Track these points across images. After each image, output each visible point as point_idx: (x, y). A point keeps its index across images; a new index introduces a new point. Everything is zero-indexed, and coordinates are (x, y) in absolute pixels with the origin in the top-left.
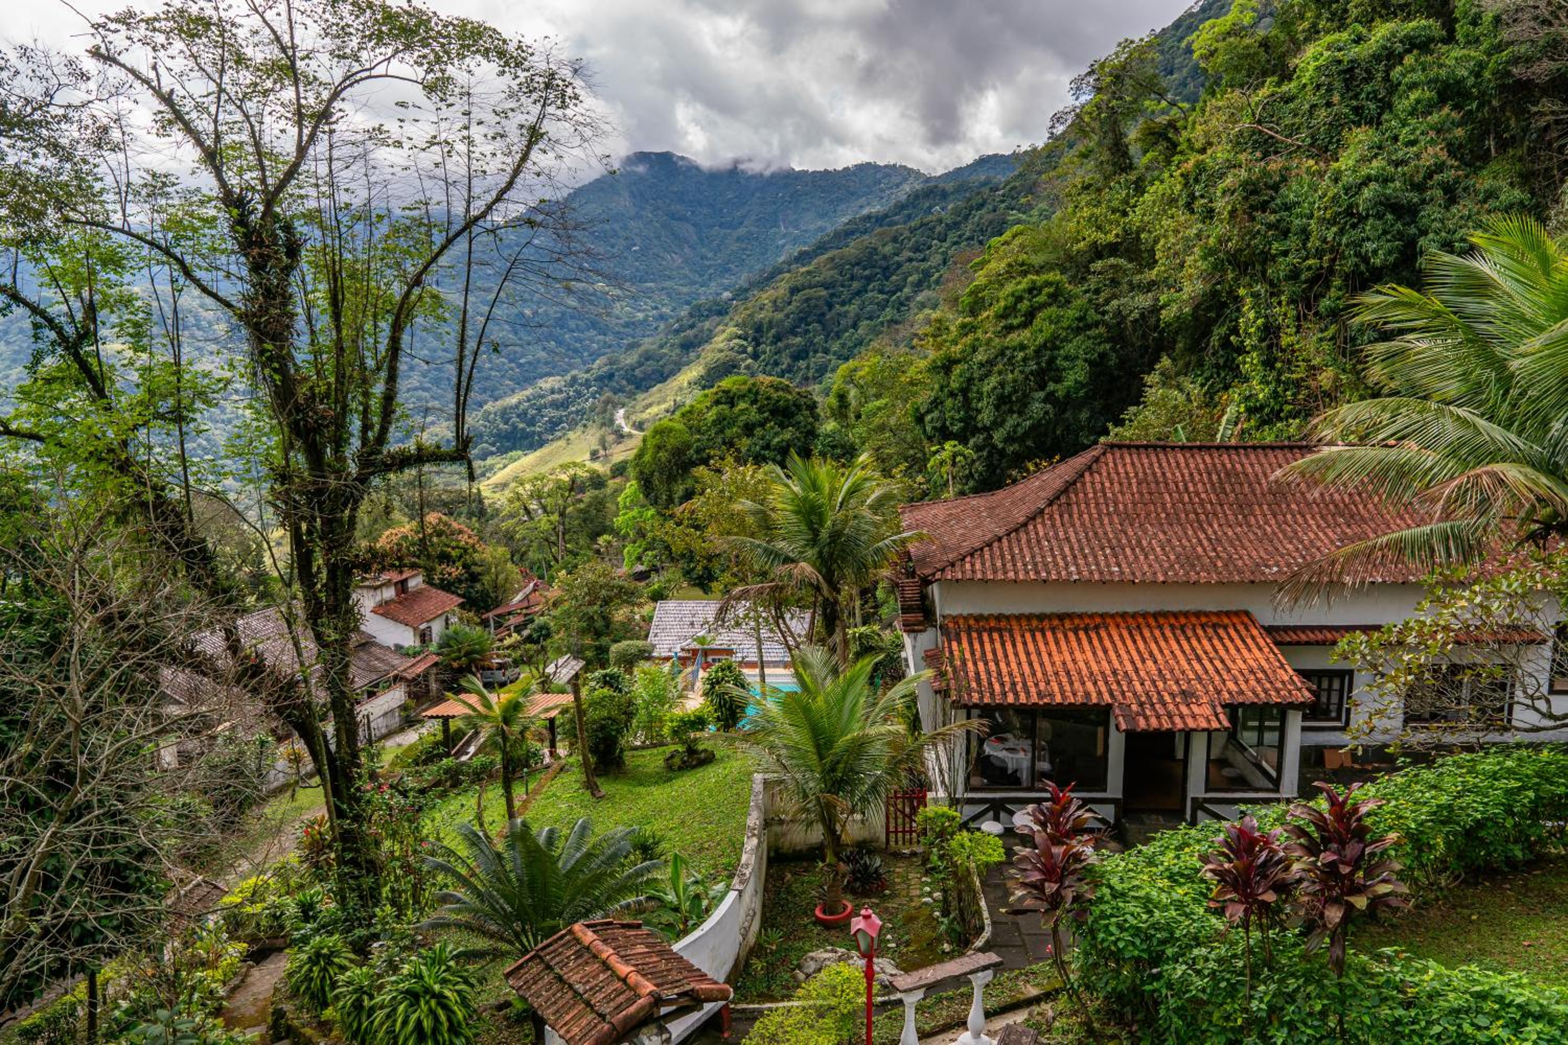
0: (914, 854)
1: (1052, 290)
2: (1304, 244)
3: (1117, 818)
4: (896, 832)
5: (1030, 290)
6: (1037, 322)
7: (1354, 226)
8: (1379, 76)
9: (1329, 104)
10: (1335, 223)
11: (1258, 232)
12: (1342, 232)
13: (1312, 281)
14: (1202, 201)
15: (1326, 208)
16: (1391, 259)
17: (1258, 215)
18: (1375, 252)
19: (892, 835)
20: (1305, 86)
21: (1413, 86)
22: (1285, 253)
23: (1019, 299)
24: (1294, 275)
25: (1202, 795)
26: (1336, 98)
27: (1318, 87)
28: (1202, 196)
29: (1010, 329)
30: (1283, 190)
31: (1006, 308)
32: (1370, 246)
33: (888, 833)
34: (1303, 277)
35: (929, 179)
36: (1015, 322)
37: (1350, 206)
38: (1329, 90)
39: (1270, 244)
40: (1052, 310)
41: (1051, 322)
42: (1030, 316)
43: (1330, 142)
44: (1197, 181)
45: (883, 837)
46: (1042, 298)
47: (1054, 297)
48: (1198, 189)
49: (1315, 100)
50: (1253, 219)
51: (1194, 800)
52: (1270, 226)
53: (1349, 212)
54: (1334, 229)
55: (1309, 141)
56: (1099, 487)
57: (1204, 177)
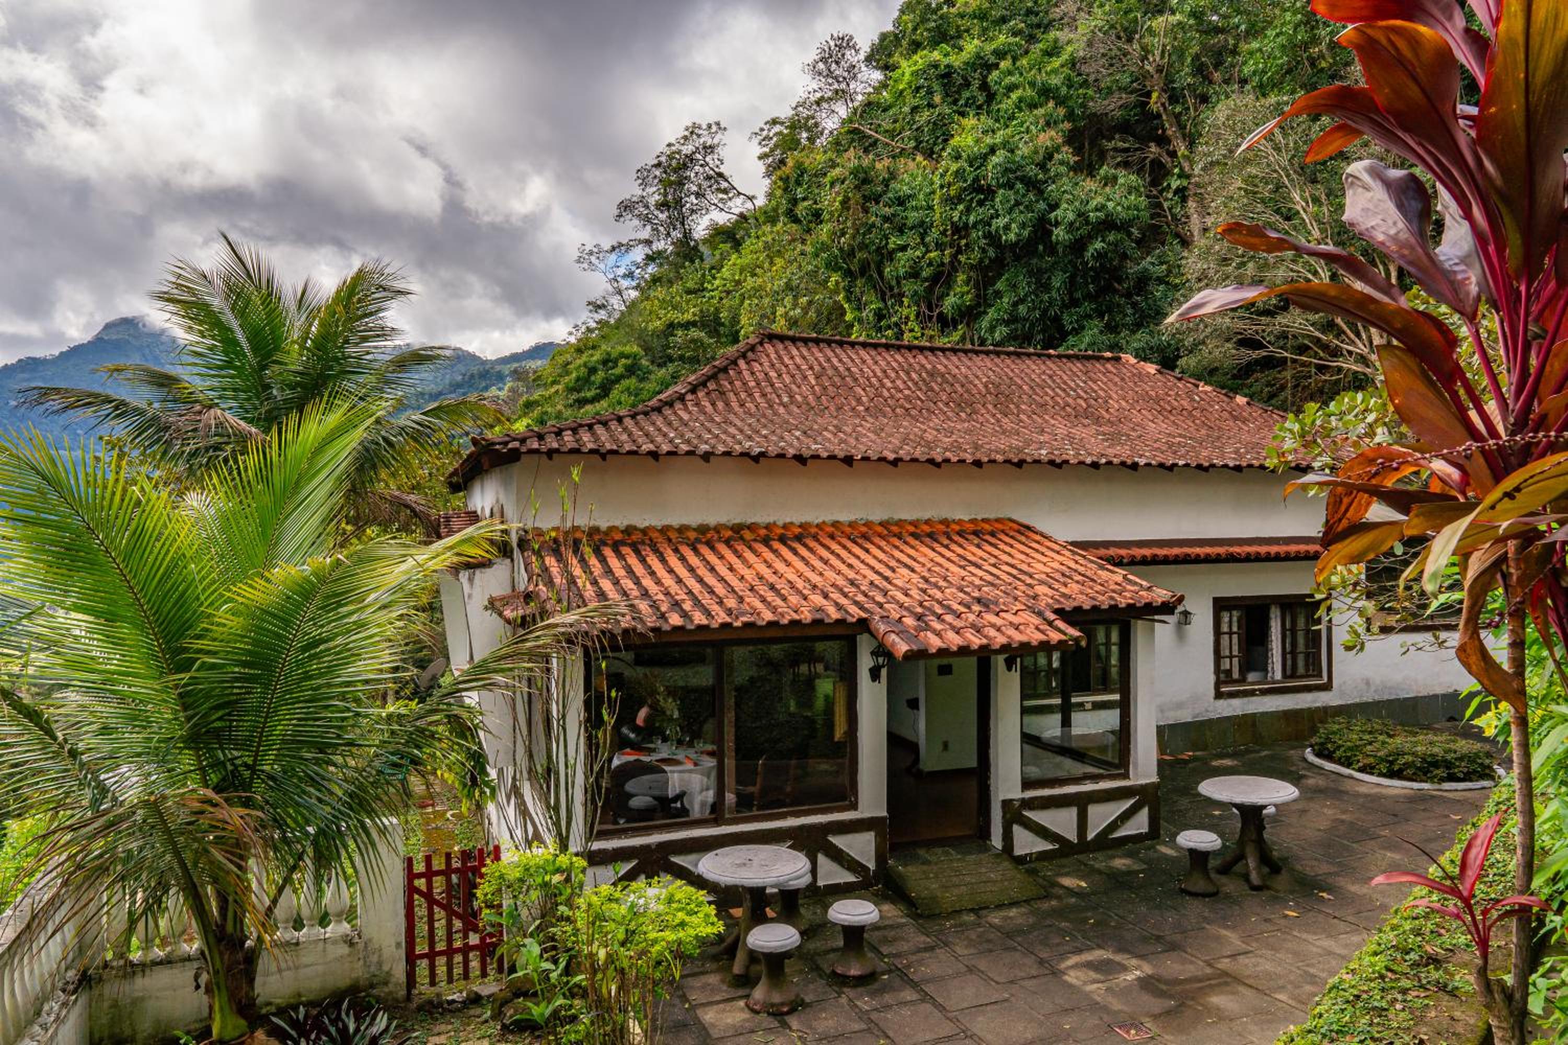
0: (475, 1000)
1: (629, 362)
2: (923, 239)
3: (880, 858)
4: (432, 955)
5: (605, 362)
6: (615, 393)
7: (981, 203)
8: (976, 84)
9: (931, 106)
10: (960, 200)
11: (873, 225)
12: (968, 210)
13: (935, 279)
14: (806, 204)
15: (949, 185)
16: (1026, 233)
17: (873, 208)
18: (1007, 228)
19: (422, 966)
20: (902, 92)
21: (1011, 88)
22: (903, 248)
23: (593, 370)
24: (914, 274)
25: (1016, 794)
26: (937, 99)
27: (918, 89)
28: (804, 199)
29: (582, 402)
30: (893, 185)
31: (578, 379)
32: (1001, 222)
33: (411, 958)
34: (924, 274)
35: (484, 362)
36: (589, 394)
37: (976, 179)
38: (930, 92)
39: (887, 239)
40: (632, 382)
41: (630, 394)
42: (605, 390)
43: (935, 144)
44: (798, 183)
45: (399, 972)
46: (619, 370)
47: (631, 370)
48: (800, 193)
49: (916, 102)
50: (866, 211)
51: (1006, 804)
52: (886, 219)
53: (976, 187)
54: (961, 207)
55: (913, 144)
56: (761, 376)
57: (806, 177)
